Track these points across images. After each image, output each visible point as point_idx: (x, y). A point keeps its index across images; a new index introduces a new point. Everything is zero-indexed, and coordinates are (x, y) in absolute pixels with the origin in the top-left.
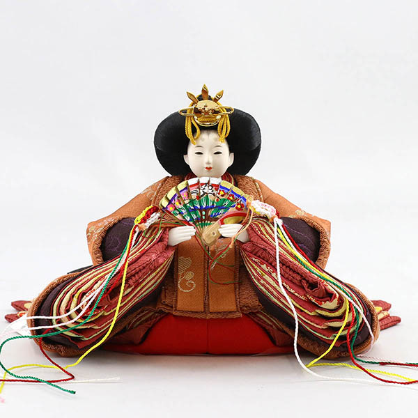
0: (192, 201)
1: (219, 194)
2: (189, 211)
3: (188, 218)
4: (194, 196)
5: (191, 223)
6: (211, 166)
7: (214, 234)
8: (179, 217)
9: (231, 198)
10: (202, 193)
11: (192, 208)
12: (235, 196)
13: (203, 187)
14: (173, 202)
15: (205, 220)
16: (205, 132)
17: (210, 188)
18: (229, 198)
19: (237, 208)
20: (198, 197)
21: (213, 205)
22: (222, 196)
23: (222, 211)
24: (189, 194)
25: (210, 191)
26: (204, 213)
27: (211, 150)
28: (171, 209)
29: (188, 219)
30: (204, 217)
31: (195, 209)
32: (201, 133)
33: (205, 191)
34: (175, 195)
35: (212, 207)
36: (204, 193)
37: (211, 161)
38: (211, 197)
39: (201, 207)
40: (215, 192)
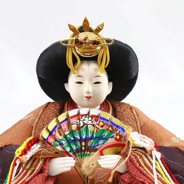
0: (72, 132)
1: (98, 125)
2: (69, 142)
3: (68, 149)
4: (74, 127)
5: (71, 153)
6: (91, 95)
7: (93, 165)
8: (59, 148)
9: (110, 129)
10: (82, 124)
11: (72, 139)
12: (114, 127)
13: (83, 118)
14: (54, 134)
15: (84, 152)
16: (86, 62)
17: (90, 119)
18: (108, 129)
19: (116, 139)
20: (79, 128)
21: (93, 136)
22: (102, 126)
23: (101, 142)
24: (69, 125)
25: (90, 122)
26: (83, 144)
27: (91, 80)
28: (51, 140)
30: (83, 148)
31: (75, 140)
32: (81, 63)
33: (85, 122)
34: (56, 127)
35: (92, 138)
36: (84, 124)
37: (91, 90)
38: (91, 128)
39: (81, 137)
40: (95, 123)
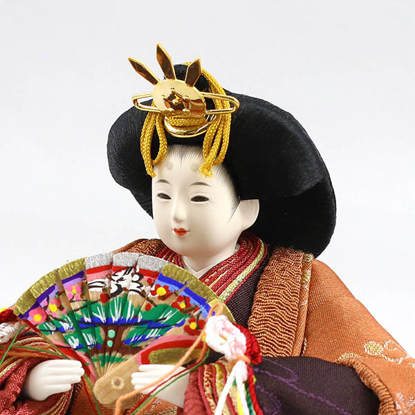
0: (88, 306)
1: (154, 293)
2: (80, 326)
4: (95, 293)
5: (81, 353)
7: (118, 383)
8: (54, 338)
9: (183, 305)
10: (114, 289)
11: (87, 319)
12: (193, 302)
13: (120, 274)
14: (43, 304)
15: (111, 350)
16: (177, 148)
17: (136, 277)
18: (175, 306)
20: (106, 297)
21: (136, 317)
22: (163, 298)
23: (153, 333)
24: (84, 289)
25: (134, 286)
26: (112, 333)
27: (183, 191)
28: (37, 318)
29: (75, 343)
30: (110, 344)
31: (95, 323)
33: (123, 284)
34: (52, 289)
35: (133, 322)
36: (120, 289)
38: (134, 299)
39: (109, 319)
40: (147, 288)
